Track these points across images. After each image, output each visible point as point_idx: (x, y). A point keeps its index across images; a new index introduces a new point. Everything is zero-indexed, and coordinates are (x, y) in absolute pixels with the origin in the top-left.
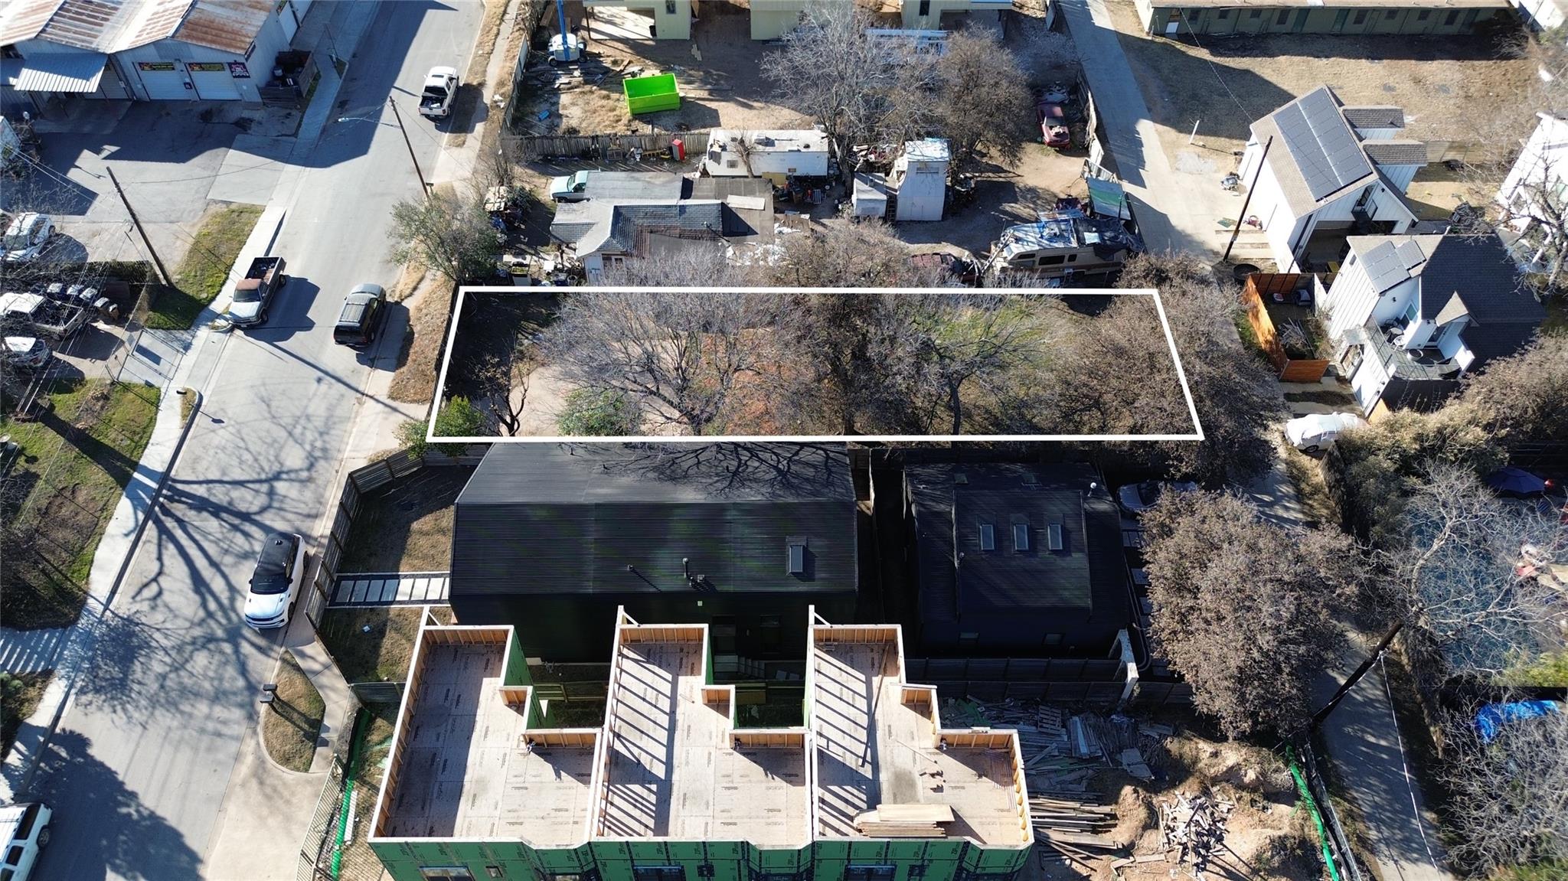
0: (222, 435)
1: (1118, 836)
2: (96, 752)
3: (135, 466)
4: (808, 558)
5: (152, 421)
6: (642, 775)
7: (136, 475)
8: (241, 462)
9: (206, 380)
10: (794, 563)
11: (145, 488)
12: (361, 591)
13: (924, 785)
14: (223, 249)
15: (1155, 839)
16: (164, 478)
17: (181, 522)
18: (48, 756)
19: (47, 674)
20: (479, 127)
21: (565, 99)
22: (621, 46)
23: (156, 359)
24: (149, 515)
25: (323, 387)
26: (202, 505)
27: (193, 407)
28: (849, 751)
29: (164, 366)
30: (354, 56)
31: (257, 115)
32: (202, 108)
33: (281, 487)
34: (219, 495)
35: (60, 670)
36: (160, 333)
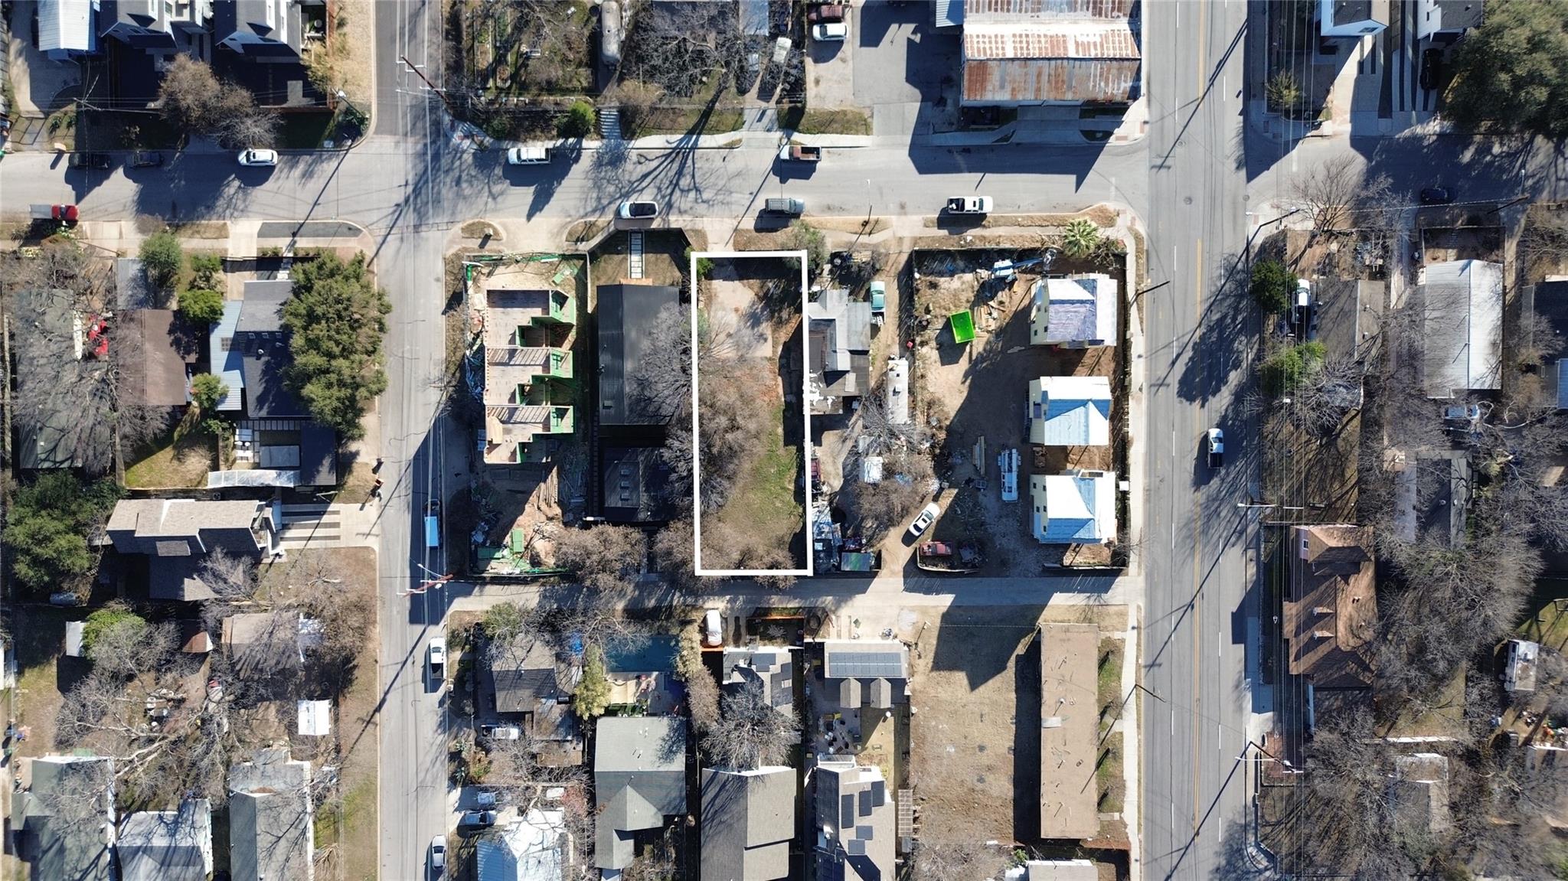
0: (719, 163)
1: (544, 507)
2: (575, 167)
3: (699, 134)
4: (609, 407)
5: (724, 132)
6: (510, 358)
7: (695, 137)
8: (704, 175)
9: (748, 146)
10: (608, 403)
11: (687, 143)
12: (637, 242)
13: (508, 437)
14: (835, 126)
15: (544, 518)
16: (694, 147)
17: (672, 161)
18: (572, 151)
19: (603, 137)
20: (944, 232)
21: (969, 277)
22: (1026, 302)
23: (760, 120)
24: (674, 149)
25: (748, 196)
26: (682, 166)
27: (731, 146)
28: (518, 416)
29: (756, 125)
30: (1018, 144)
31: (950, 108)
32: (954, 76)
33: (692, 194)
34: (688, 170)
35: (605, 141)
36: (775, 117)
